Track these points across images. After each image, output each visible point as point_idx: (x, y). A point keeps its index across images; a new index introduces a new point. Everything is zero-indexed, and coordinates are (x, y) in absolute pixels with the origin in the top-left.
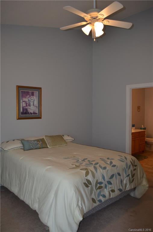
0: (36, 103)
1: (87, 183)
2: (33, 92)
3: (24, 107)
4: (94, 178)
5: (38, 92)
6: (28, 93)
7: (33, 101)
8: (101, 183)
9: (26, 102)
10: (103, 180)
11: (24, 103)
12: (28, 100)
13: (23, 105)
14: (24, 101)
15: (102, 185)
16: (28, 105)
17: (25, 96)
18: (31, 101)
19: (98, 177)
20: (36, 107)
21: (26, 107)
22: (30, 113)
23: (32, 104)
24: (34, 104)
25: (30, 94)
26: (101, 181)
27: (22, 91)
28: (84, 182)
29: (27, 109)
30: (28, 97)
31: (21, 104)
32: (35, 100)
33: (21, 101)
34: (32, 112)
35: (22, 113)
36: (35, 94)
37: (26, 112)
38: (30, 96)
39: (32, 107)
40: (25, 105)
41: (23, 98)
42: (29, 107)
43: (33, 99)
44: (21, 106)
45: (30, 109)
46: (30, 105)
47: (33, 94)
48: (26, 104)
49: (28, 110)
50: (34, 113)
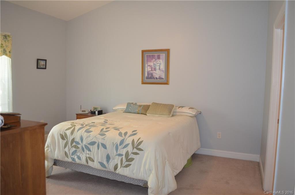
0: (163, 67)
1: (64, 135)
2: (160, 55)
3: (149, 72)
4: (72, 135)
5: (164, 54)
6: (153, 57)
7: (159, 65)
8: (78, 143)
9: (151, 66)
10: (80, 141)
11: (149, 67)
12: (154, 63)
13: (147, 69)
14: (149, 66)
15: (79, 146)
16: (153, 69)
17: (150, 60)
18: (157, 65)
19: (76, 136)
20: (163, 71)
21: (151, 71)
22: (155, 78)
23: (157, 68)
24: (161, 68)
25: (156, 57)
26: (78, 141)
27: (147, 56)
28: (61, 133)
29: (152, 73)
30: (153, 61)
31: (146, 68)
32: (161, 63)
33: (146, 65)
34: (158, 77)
35: (147, 78)
36: (161, 57)
37: (151, 77)
38: (156, 60)
39: (158, 71)
40: (150, 70)
41: (148, 63)
42: (155, 71)
43: (159, 62)
44: (146, 70)
45: (156, 73)
46: (155, 69)
47: (159, 58)
48: (152, 68)
49: (154, 74)
50: (160, 78)
